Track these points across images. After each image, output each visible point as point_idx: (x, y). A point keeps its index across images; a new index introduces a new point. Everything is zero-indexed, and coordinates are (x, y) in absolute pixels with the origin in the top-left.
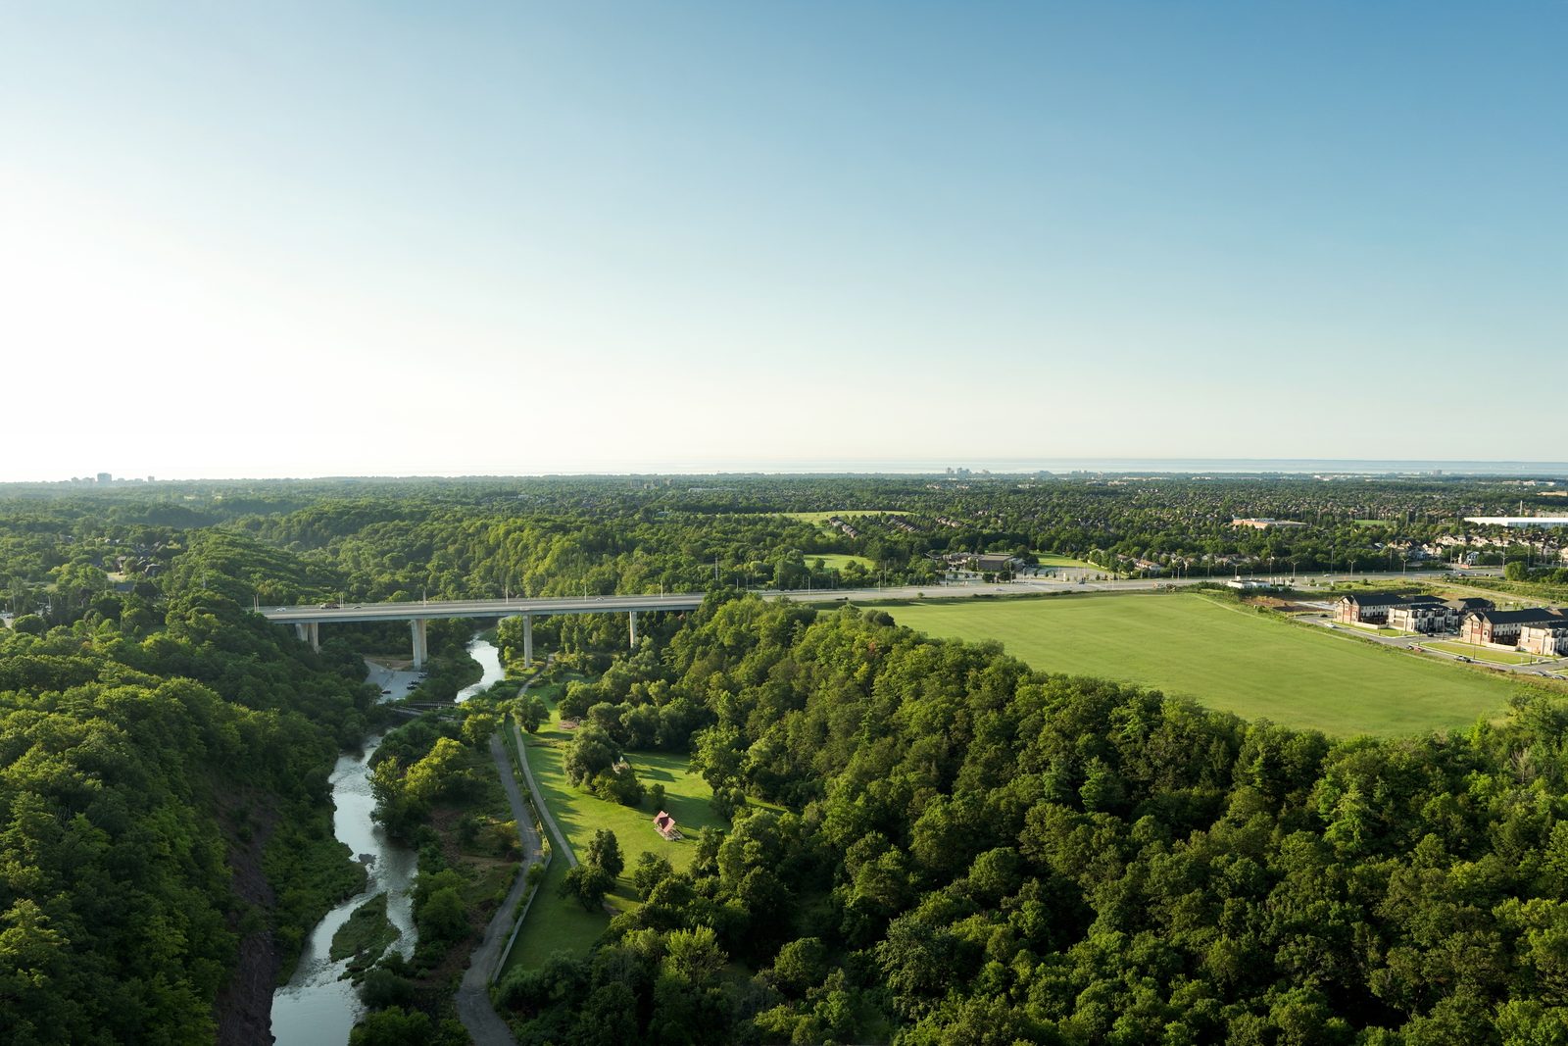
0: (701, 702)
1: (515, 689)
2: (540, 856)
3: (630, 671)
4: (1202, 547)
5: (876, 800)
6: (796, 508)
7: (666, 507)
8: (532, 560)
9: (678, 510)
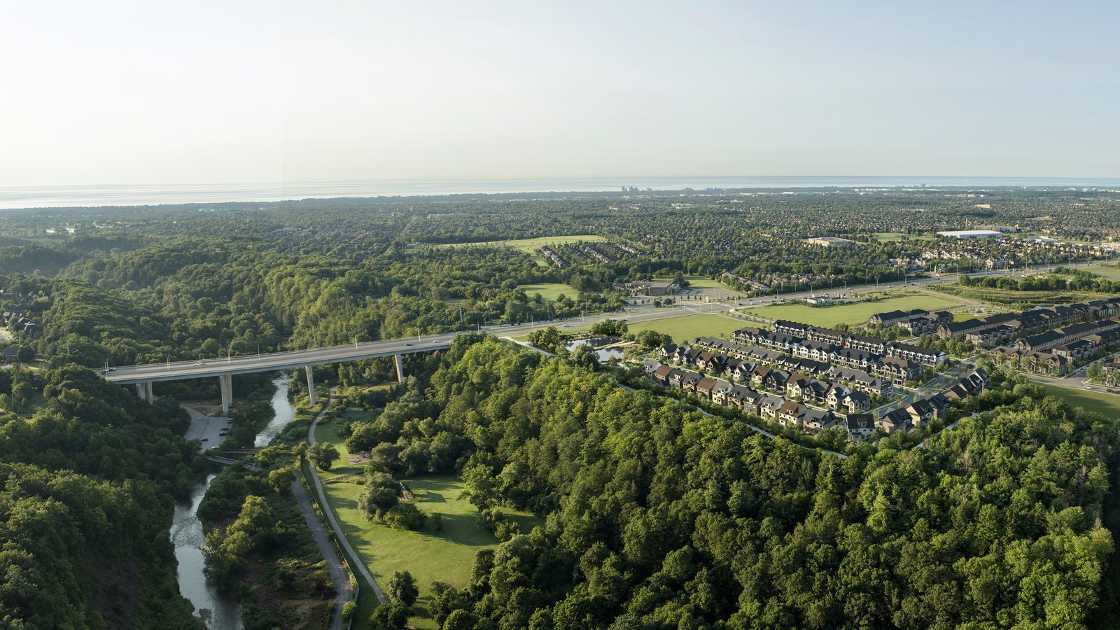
0: (461, 433)
1: (304, 428)
2: (349, 590)
3: (401, 409)
4: (791, 268)
5: (596, 514)
6: (515, 236)
7: (413, 240)
8: (305, 302)
9: (422, 242)
